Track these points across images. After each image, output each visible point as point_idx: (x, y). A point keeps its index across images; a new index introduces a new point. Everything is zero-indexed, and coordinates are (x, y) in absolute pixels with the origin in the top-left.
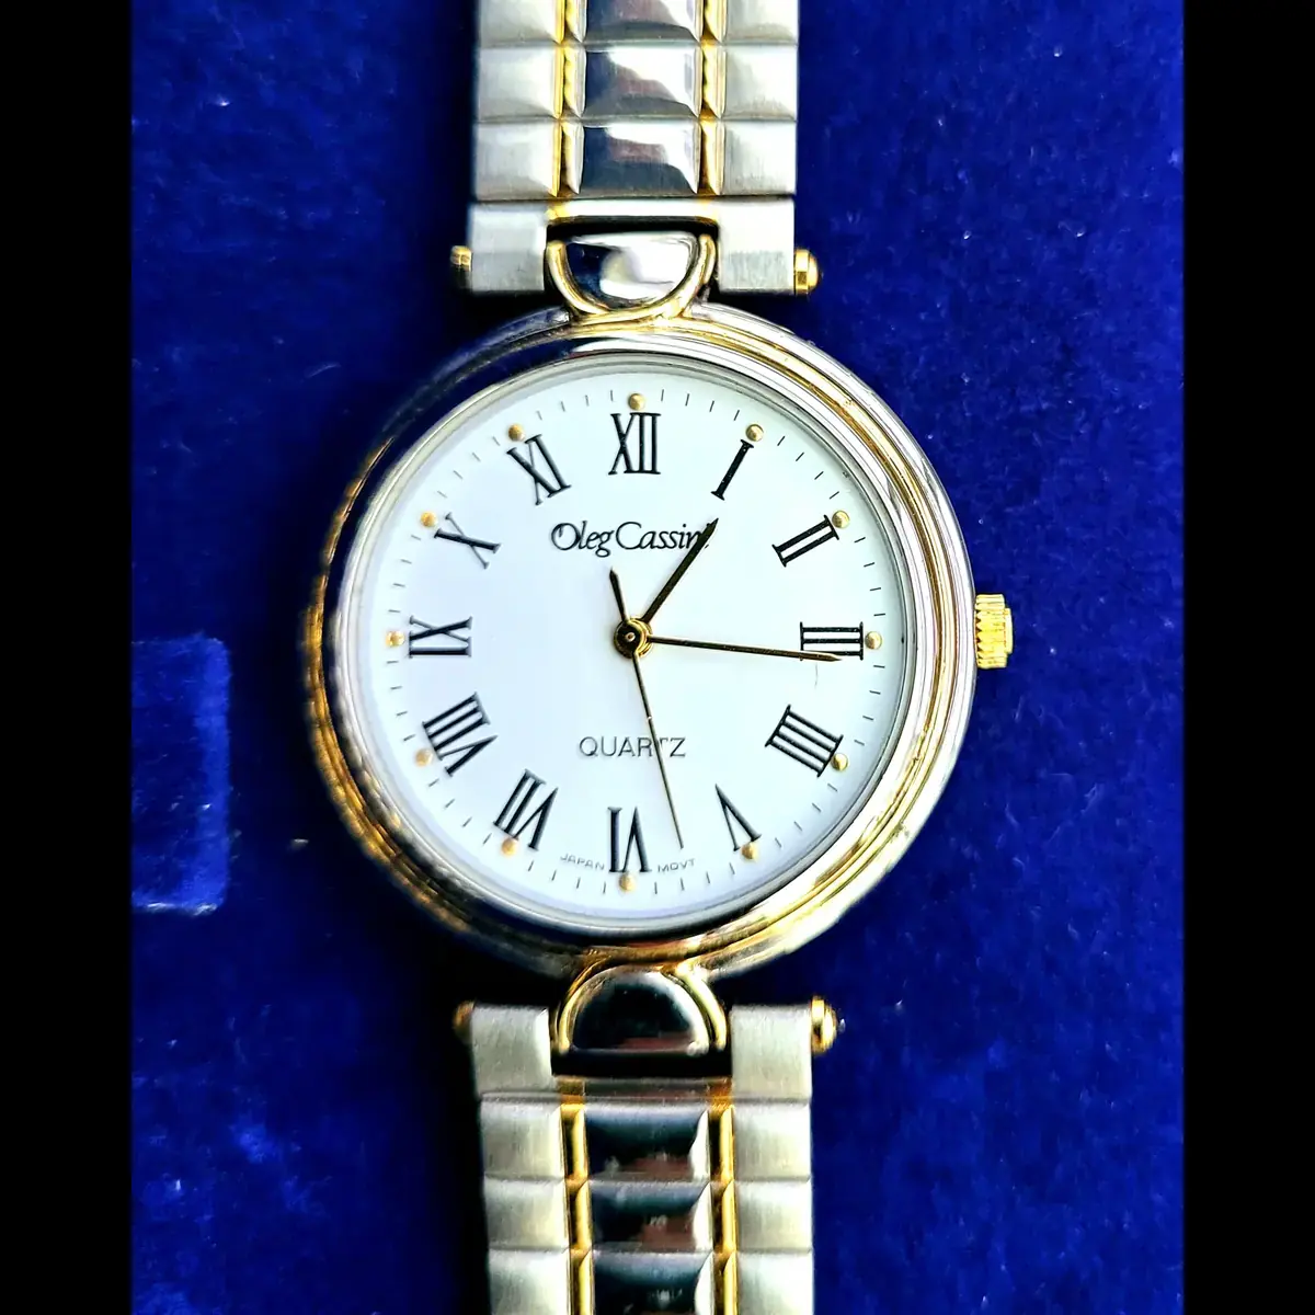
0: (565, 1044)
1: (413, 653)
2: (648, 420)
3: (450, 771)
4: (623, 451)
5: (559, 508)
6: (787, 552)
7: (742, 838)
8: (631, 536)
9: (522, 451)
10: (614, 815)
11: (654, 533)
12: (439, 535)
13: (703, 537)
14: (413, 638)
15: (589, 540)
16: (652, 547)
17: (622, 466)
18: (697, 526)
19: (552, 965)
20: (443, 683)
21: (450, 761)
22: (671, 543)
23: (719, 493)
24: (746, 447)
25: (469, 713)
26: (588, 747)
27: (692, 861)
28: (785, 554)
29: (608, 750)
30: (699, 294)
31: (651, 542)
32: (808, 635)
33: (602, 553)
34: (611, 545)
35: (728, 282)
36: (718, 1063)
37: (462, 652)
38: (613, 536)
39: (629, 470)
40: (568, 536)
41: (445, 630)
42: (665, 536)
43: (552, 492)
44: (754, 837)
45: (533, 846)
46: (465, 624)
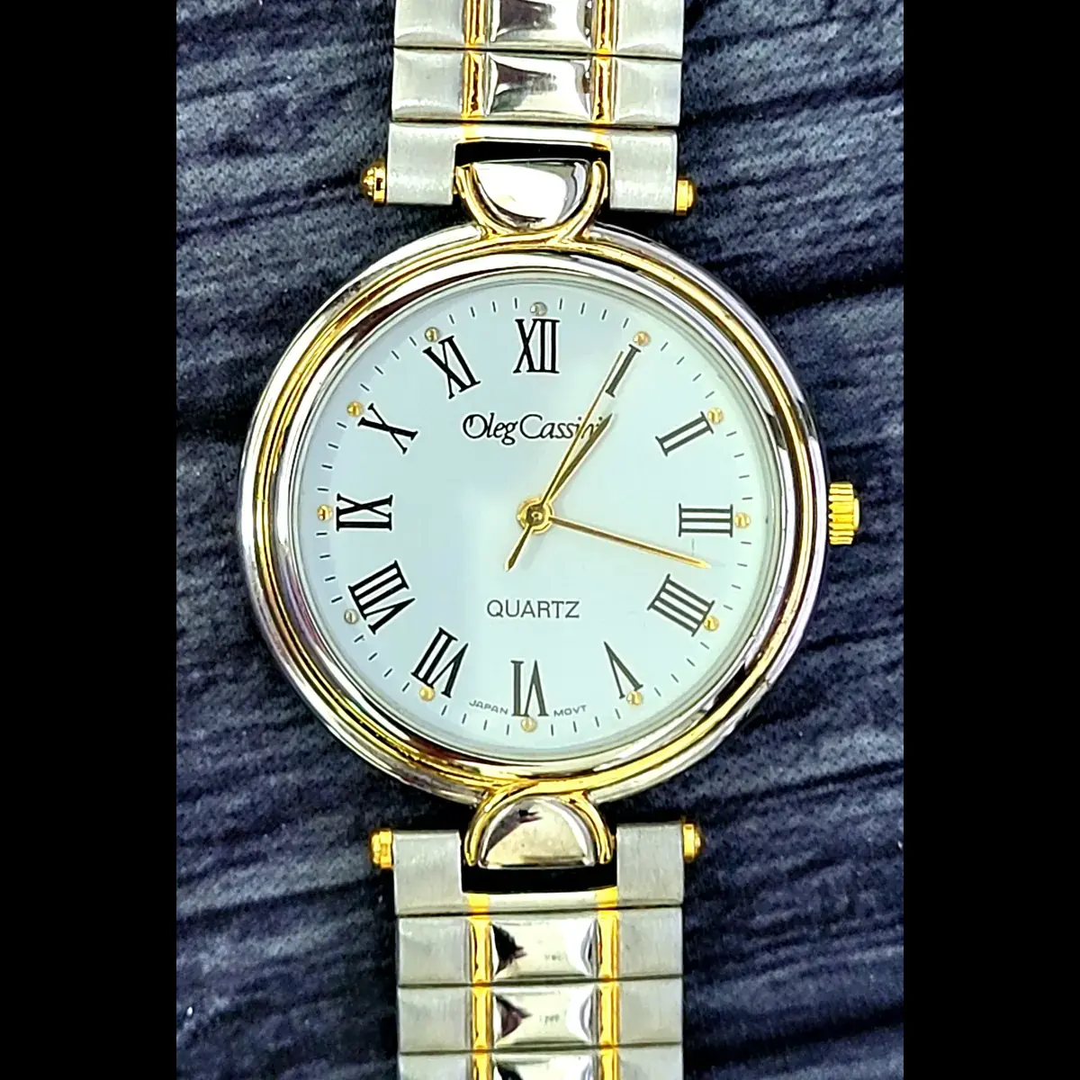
0: (473, 860)
1: (340, 525)
2: (548, 325)
3: (374, 628)
4: (527, 351)
5: (467, 402)
6: (668, 443)
7: (627, 686)
8: (532, 427)
9: (437, 350)
10: (517, 665)
11: (553, 425)
12: (363, 423)
13: (597, 430)
15: (496, 429)
16: (552, 437)
17: (525, 365)
18: (594, 421)
20: (365, 552)
21: (374, 620)
22: (568, 434)
23: (610, 391)
24: (634, 351)
25: (390, 577)
26: (495, 608)
27: (583, 707)
28: (667, 445)
29: (513, 611)
30: (596, 215)
31: (550, 432)
32: (685, 515)
33: (507, 441)
34: (516, 434)
35: (619, 201)
37: (388, 525)
38: (518, 426)
39: (532, 369)
40: (478, 426)
41: (369, 506)
42: (563, 428)
43: (464, 387)
44: (637, 686)
45: (447, 692)
46: (388, 501)
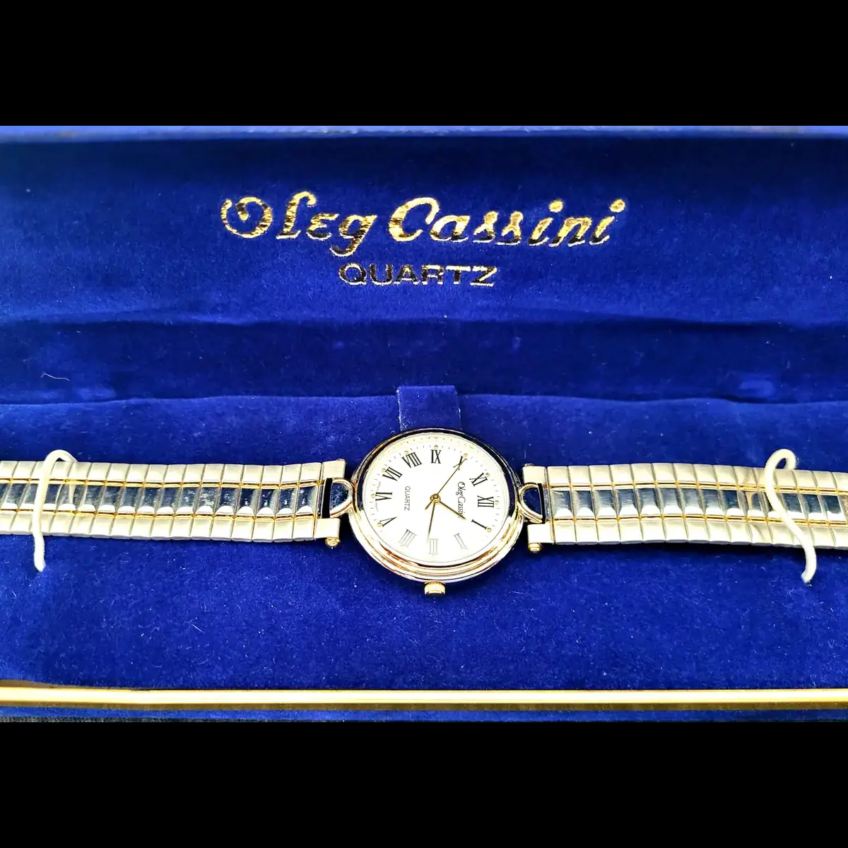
0: (334, 482)
1: (432, 451)
2: (492, 505)
3: (403, 458)
4: (484, 499)
5: (469, 484)
6: (457, 536)
7: (383, 523)
8: (461, 500)
9: (483, 476)
10: (391, 494)
11: (462, 505)
12: (462, 457)
13: (460, 515)
14: (436, 451)
15: (461, 490)
17: (480, 499)
18: (464, 515)
19: (354, 478)
20: (425, 456)
21: (406, 459)
22: (460, 509)
23: (473, 521)
24: (486, 528)
25: (417, 462)
26: (408, 488)
27: (378, 510)
29: (407, 493)
30: (526, 518)
31: (460, 505)
32: (435, 540)
33: (457, 493)
34: (459, 495)
35: (530, 527)
36: (326, 514)
37: (432, 462)
38: (462, 496)
39: (479, 500)
40: (461, 486)
41: (438, 458)
42: (462, 508)
43: (473, 482)
44: (383, 526)
45: (384, 475)
46: (439, 462)
